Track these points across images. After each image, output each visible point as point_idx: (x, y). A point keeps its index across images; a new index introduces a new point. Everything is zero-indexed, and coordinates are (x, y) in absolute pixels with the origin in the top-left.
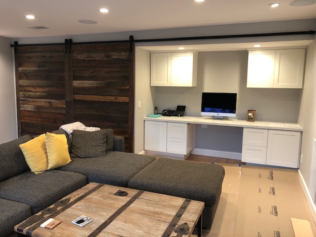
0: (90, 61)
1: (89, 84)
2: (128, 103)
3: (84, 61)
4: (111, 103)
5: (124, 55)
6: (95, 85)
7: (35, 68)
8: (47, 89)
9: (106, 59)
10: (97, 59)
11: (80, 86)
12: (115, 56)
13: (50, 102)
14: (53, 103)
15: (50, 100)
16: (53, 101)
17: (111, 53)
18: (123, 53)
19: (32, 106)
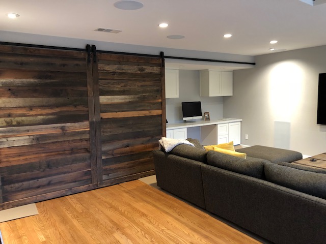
0: (121, 73)
1: (121, 99)
2: (161, 116)
3: (114, 73)
4: (146, 117)
5: (156, 70)
6: (128, 100)
7: (32, 80)
8: (57, 110)
9: (139, 72)
10: (129, 71)
11: (110, 102)
12: (148, 69)
13: (64, 126)
14: (68, 127)
15: (63, 125)
16: (68, 124)
17: (144, 67)
18: (155, 68)
19: (28, 137)
